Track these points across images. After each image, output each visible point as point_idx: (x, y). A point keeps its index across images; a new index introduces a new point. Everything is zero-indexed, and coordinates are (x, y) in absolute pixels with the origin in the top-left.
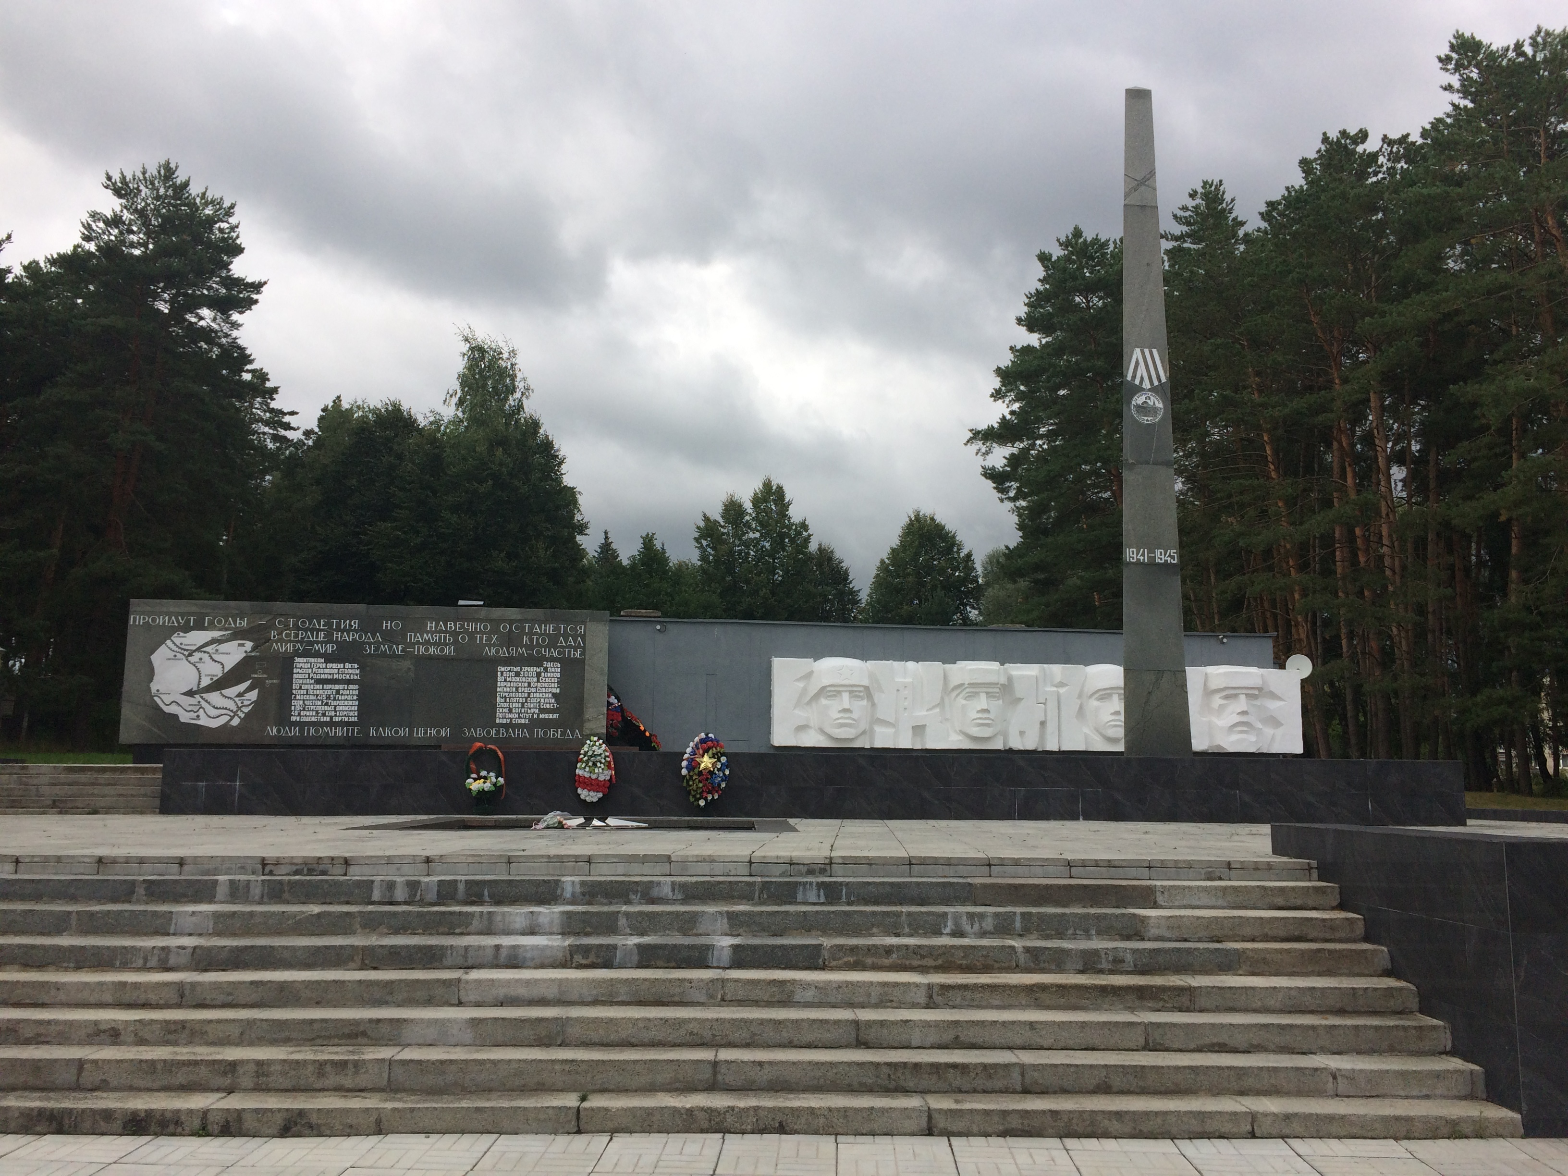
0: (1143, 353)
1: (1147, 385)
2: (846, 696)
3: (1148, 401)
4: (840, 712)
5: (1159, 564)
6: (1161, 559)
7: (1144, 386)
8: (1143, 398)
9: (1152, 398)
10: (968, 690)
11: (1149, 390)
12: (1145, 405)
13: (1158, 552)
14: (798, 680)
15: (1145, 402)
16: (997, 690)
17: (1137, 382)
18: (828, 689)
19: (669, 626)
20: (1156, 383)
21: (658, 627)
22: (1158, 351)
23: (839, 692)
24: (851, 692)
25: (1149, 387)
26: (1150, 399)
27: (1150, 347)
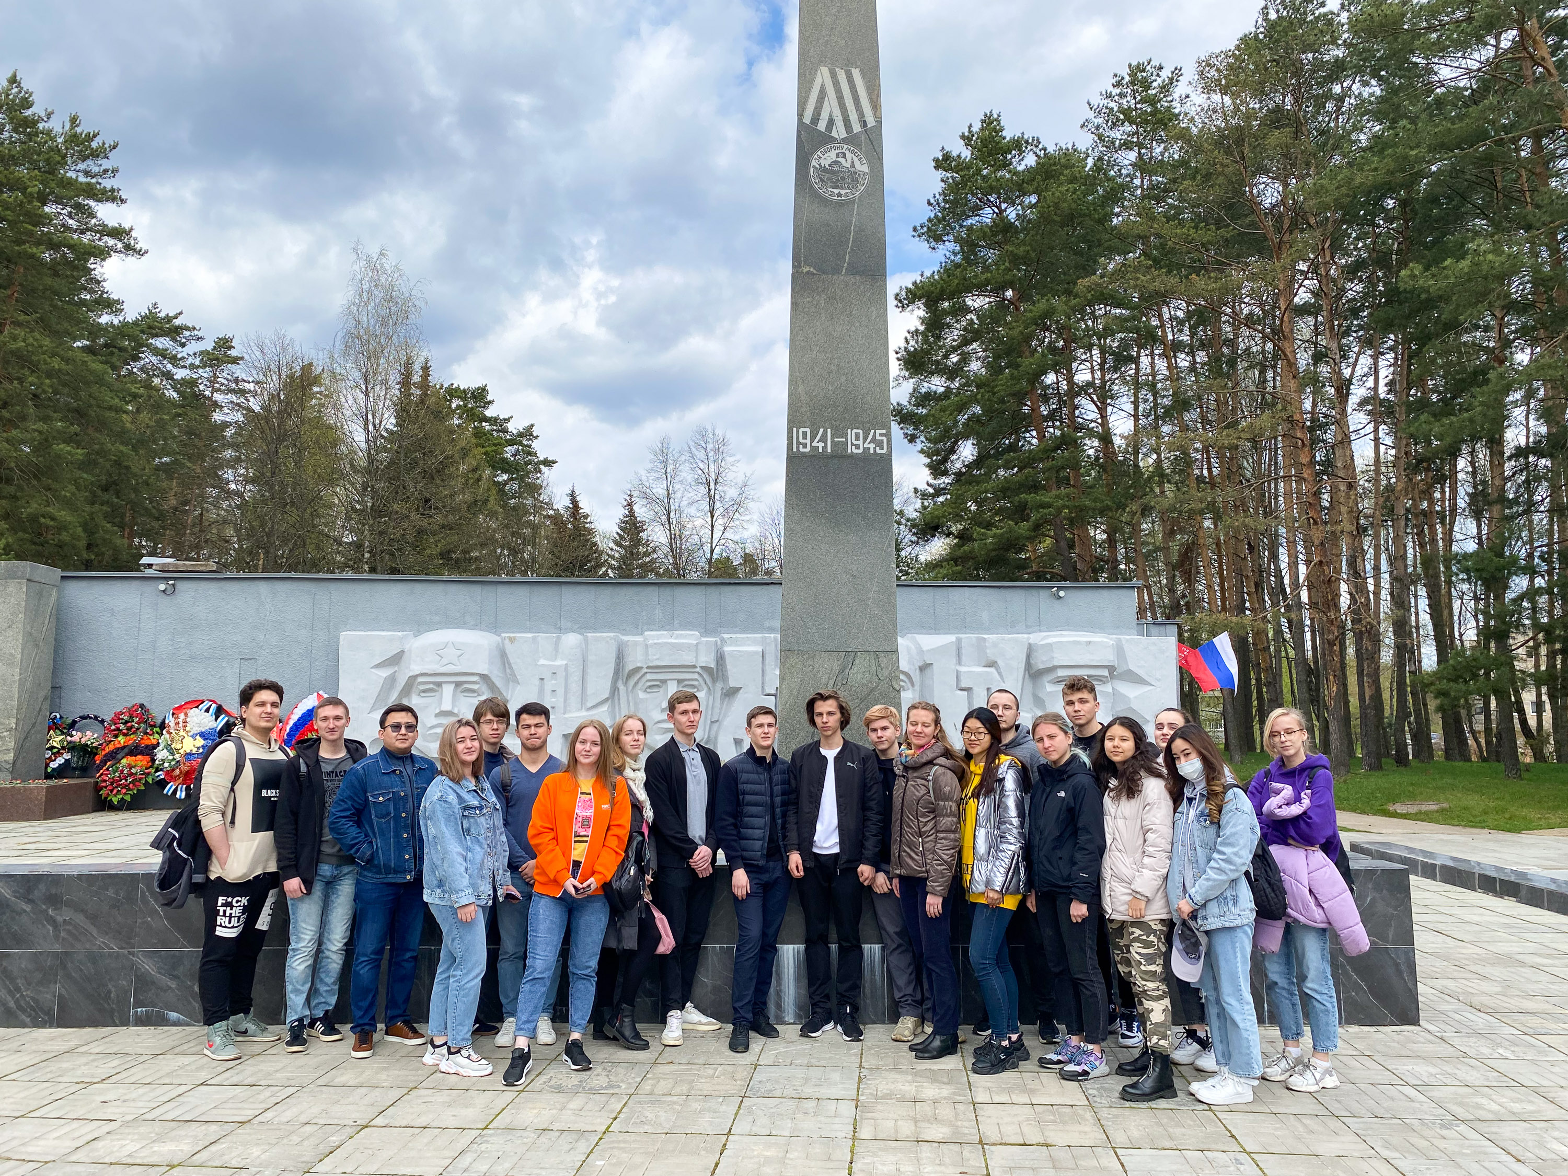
0: (834, 76)
1: (839, 131)
2: (448, 690)
3: (840, 159)
4: (437, 715)
5: (852, 456)
6: (858, 447)
7: (834, 134)
8: (832, 155)
9: (849, 155)
10: (649, 677)
11: (844, 141)
12: (836, 168)
13: (851, 434)
14: (378, 666)
15: (836, 162)
16: (696, 676)
17: (822, 126)
18: (420, 679)
19: (181, 585)
20: (857, 128)
21: (162, 587)
22: (862, 72)
23: (439, 684)
24: (458, 684)
25: (844, 135)
26: (844, 156)
27: (847, 66)
